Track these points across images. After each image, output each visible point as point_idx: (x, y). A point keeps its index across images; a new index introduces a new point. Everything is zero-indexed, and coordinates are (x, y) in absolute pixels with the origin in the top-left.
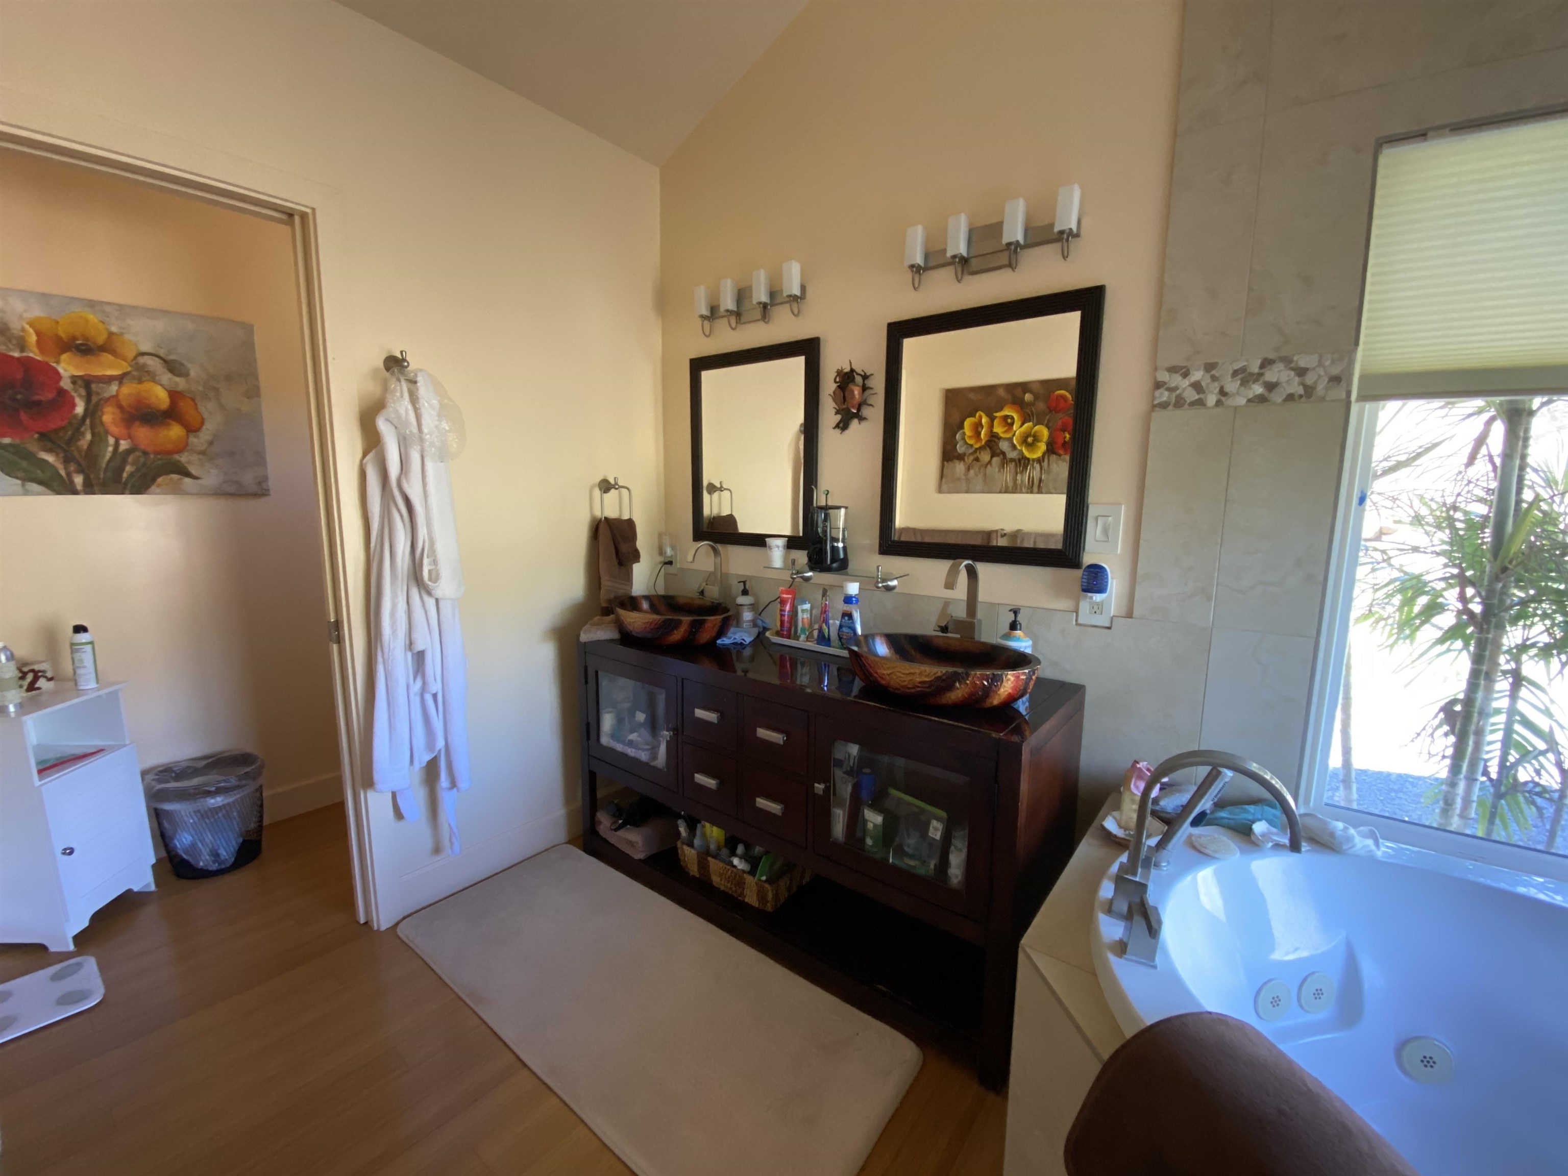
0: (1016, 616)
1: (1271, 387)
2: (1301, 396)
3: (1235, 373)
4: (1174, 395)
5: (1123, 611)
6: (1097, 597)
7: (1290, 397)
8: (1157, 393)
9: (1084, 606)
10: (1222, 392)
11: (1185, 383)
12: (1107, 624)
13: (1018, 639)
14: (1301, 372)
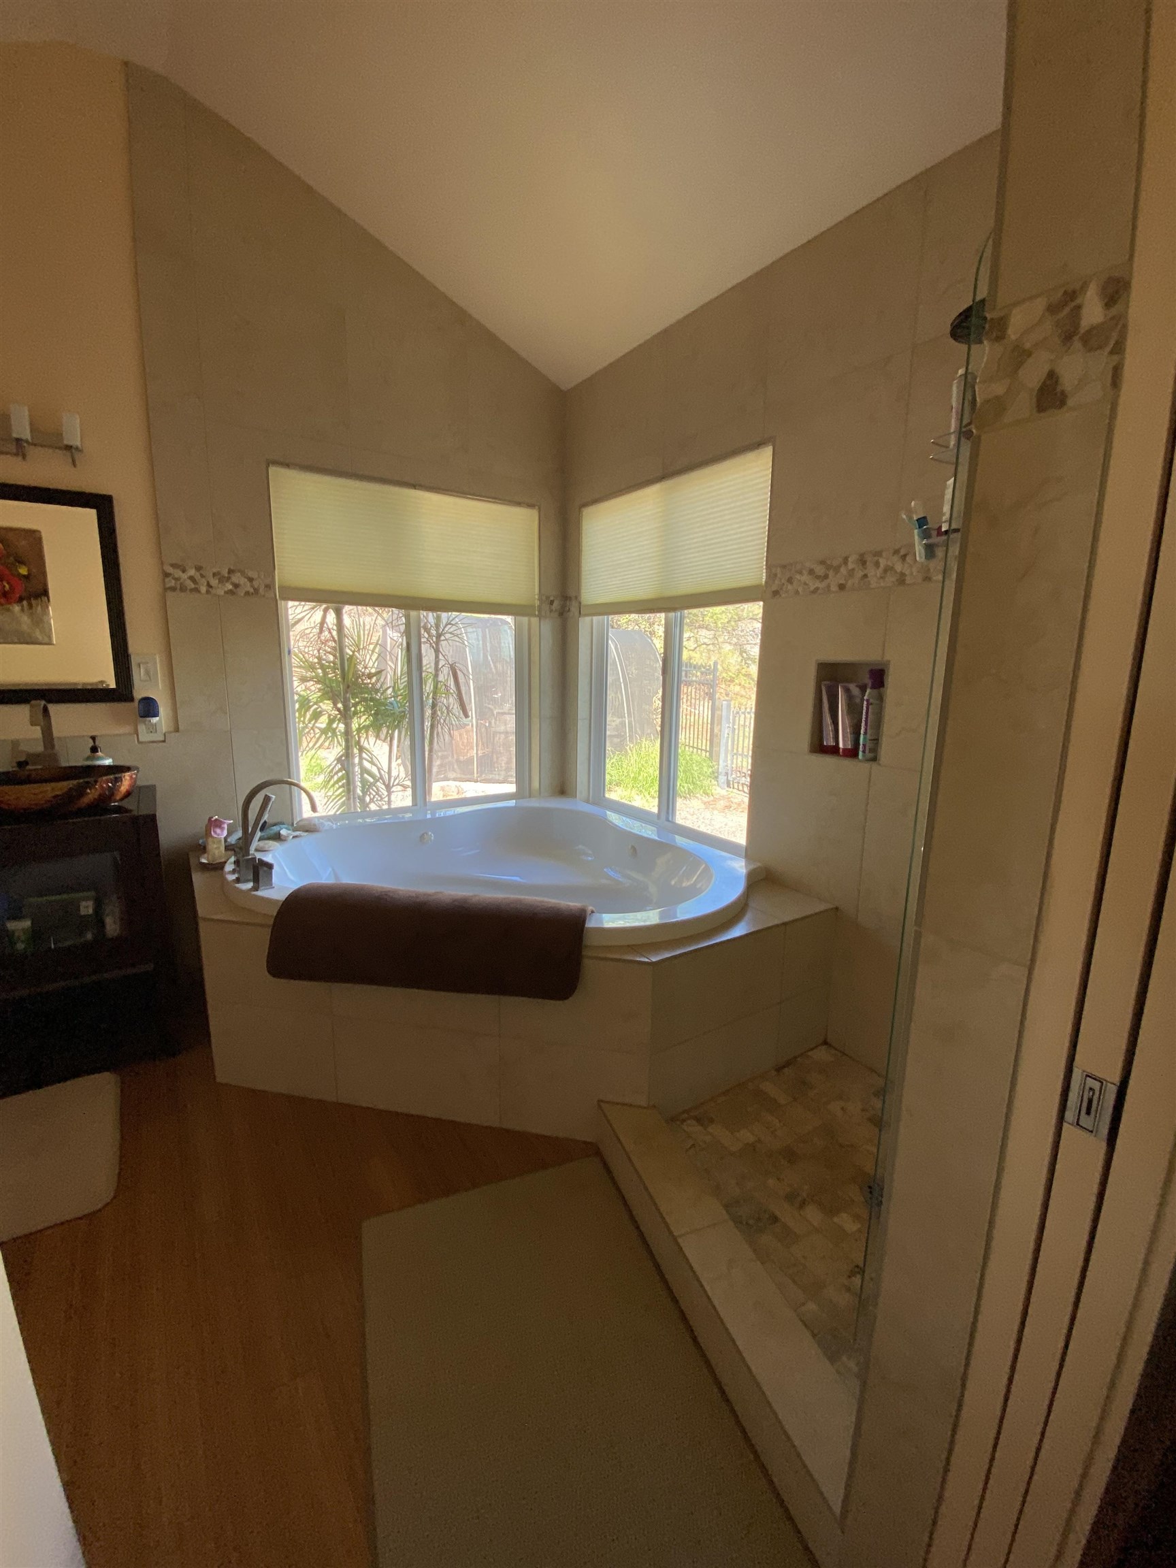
0: (94, 742)
1: (236, 586)
2: (252, 594)
3: (214, 575)
4: (179, 582)
5: (172, 729)
6: (155, 720)
7: (247, 593)
8: (167, 580)
9: (142, 728)
10: (209, 585)
11: (184, 576)
12: (162, 739)
13: (99, 758)
14: (251, 580)
